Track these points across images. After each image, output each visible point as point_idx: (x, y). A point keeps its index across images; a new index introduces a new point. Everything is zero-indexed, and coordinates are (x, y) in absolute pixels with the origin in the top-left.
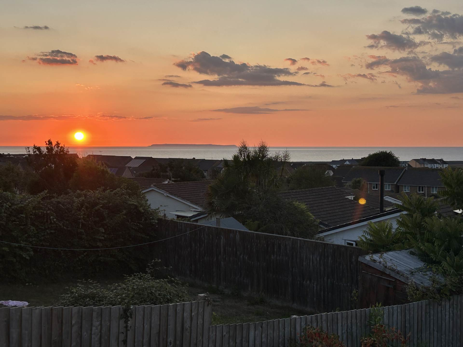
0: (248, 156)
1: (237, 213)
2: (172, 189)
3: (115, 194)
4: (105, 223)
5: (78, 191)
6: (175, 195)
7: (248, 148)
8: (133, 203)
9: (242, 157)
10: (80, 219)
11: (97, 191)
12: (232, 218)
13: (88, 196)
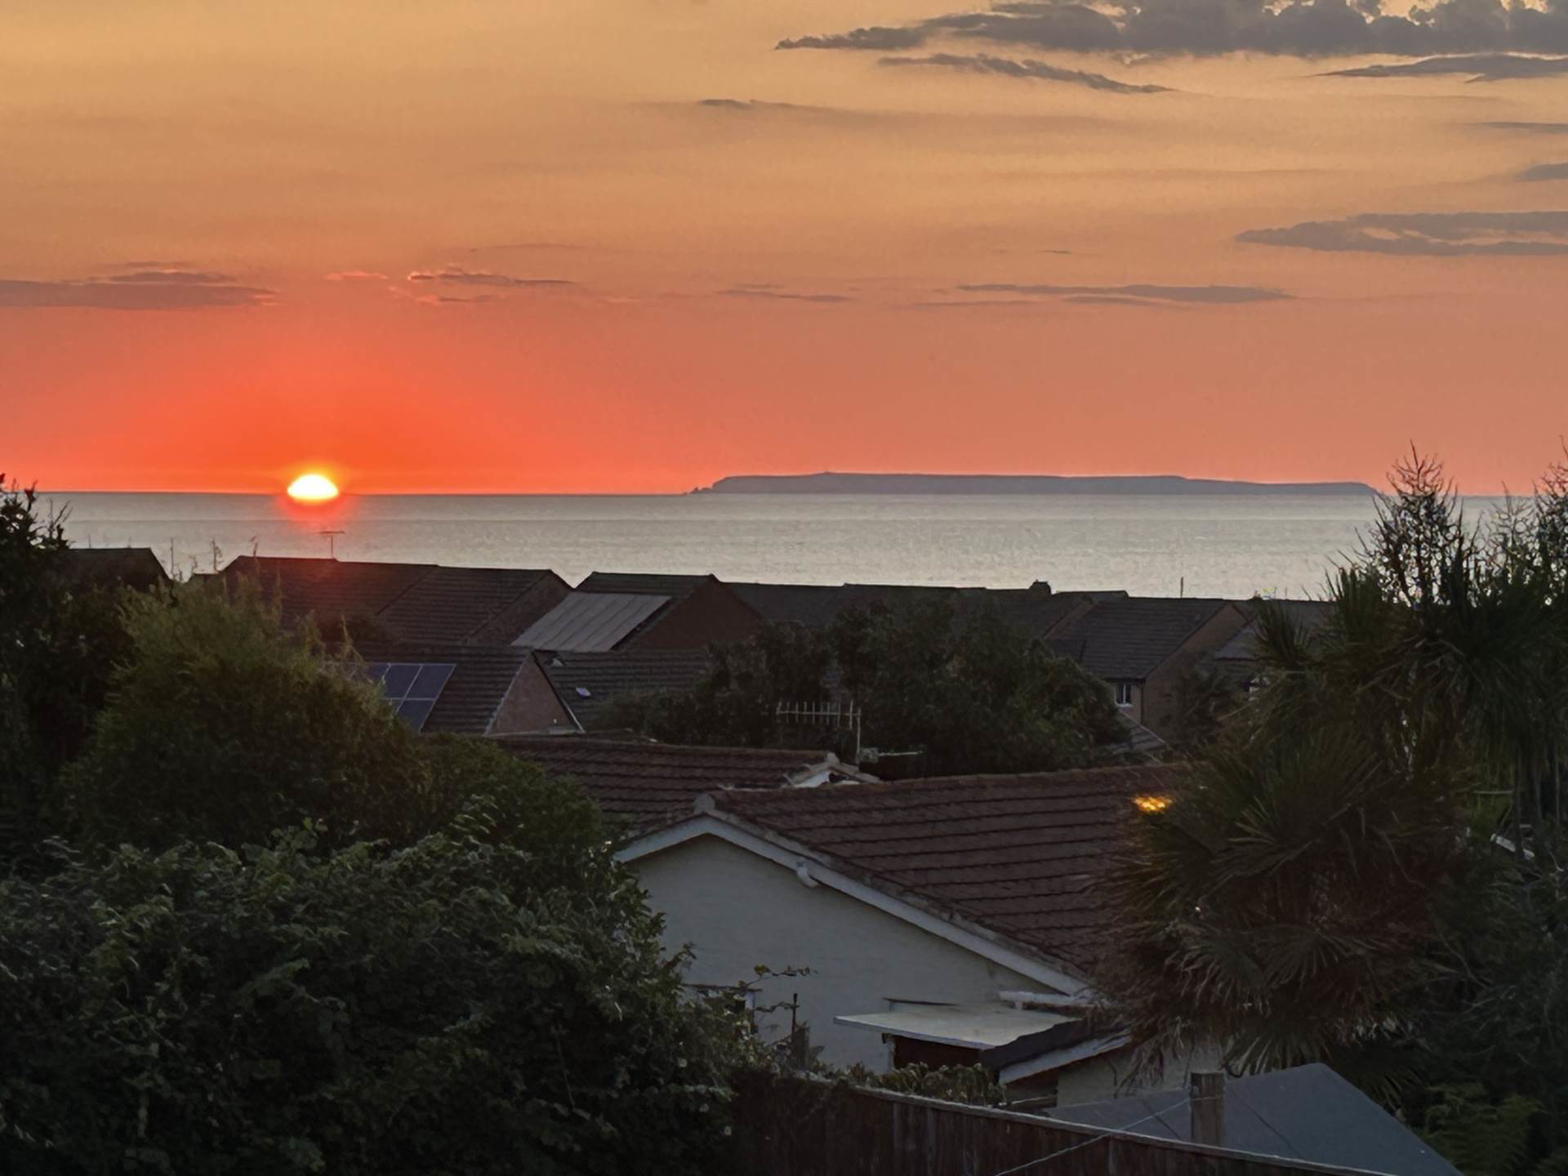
0: (1455, 579)
1: (1361, 1030)
2: (860, 835)
3: (410, 875)
4: (330, 1097)
5: (123, 846)
6: (879, 880)
7: (1453, 518)
8: (541, 945)
9: (1405, 589)
10: (135, 1067)
11: (272, 849)
12: (1318, 1068)
13: (202, 893)
